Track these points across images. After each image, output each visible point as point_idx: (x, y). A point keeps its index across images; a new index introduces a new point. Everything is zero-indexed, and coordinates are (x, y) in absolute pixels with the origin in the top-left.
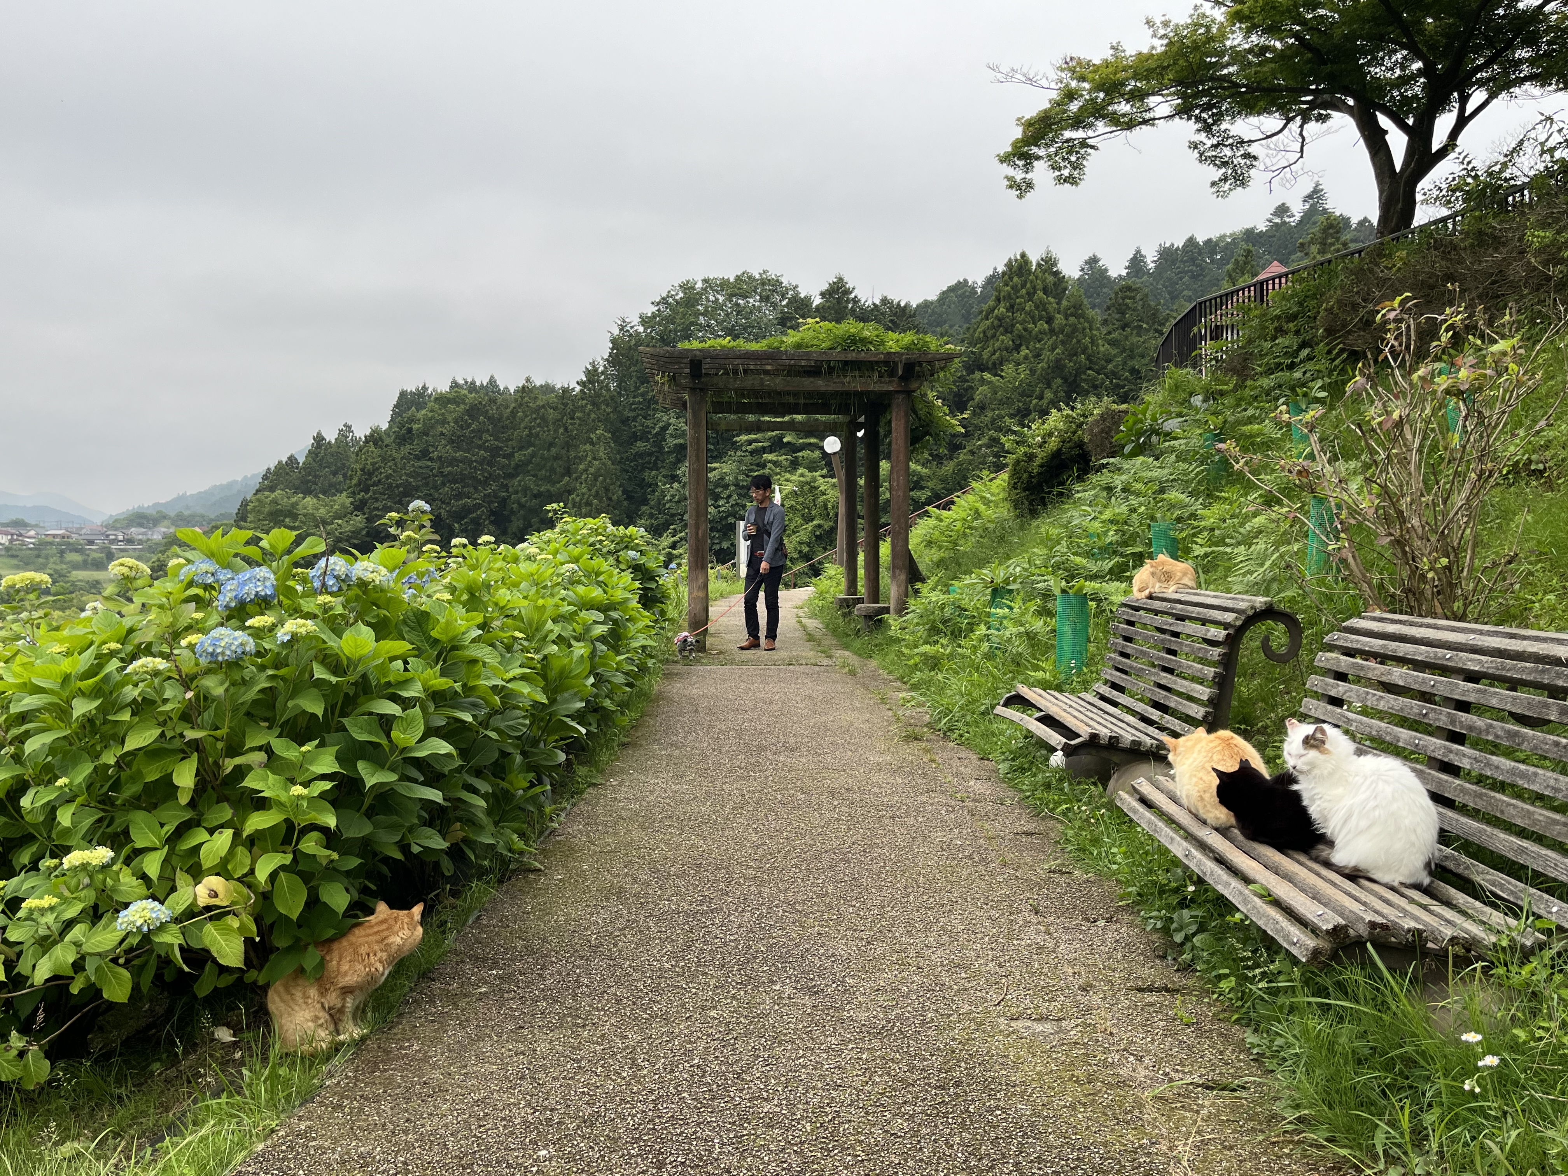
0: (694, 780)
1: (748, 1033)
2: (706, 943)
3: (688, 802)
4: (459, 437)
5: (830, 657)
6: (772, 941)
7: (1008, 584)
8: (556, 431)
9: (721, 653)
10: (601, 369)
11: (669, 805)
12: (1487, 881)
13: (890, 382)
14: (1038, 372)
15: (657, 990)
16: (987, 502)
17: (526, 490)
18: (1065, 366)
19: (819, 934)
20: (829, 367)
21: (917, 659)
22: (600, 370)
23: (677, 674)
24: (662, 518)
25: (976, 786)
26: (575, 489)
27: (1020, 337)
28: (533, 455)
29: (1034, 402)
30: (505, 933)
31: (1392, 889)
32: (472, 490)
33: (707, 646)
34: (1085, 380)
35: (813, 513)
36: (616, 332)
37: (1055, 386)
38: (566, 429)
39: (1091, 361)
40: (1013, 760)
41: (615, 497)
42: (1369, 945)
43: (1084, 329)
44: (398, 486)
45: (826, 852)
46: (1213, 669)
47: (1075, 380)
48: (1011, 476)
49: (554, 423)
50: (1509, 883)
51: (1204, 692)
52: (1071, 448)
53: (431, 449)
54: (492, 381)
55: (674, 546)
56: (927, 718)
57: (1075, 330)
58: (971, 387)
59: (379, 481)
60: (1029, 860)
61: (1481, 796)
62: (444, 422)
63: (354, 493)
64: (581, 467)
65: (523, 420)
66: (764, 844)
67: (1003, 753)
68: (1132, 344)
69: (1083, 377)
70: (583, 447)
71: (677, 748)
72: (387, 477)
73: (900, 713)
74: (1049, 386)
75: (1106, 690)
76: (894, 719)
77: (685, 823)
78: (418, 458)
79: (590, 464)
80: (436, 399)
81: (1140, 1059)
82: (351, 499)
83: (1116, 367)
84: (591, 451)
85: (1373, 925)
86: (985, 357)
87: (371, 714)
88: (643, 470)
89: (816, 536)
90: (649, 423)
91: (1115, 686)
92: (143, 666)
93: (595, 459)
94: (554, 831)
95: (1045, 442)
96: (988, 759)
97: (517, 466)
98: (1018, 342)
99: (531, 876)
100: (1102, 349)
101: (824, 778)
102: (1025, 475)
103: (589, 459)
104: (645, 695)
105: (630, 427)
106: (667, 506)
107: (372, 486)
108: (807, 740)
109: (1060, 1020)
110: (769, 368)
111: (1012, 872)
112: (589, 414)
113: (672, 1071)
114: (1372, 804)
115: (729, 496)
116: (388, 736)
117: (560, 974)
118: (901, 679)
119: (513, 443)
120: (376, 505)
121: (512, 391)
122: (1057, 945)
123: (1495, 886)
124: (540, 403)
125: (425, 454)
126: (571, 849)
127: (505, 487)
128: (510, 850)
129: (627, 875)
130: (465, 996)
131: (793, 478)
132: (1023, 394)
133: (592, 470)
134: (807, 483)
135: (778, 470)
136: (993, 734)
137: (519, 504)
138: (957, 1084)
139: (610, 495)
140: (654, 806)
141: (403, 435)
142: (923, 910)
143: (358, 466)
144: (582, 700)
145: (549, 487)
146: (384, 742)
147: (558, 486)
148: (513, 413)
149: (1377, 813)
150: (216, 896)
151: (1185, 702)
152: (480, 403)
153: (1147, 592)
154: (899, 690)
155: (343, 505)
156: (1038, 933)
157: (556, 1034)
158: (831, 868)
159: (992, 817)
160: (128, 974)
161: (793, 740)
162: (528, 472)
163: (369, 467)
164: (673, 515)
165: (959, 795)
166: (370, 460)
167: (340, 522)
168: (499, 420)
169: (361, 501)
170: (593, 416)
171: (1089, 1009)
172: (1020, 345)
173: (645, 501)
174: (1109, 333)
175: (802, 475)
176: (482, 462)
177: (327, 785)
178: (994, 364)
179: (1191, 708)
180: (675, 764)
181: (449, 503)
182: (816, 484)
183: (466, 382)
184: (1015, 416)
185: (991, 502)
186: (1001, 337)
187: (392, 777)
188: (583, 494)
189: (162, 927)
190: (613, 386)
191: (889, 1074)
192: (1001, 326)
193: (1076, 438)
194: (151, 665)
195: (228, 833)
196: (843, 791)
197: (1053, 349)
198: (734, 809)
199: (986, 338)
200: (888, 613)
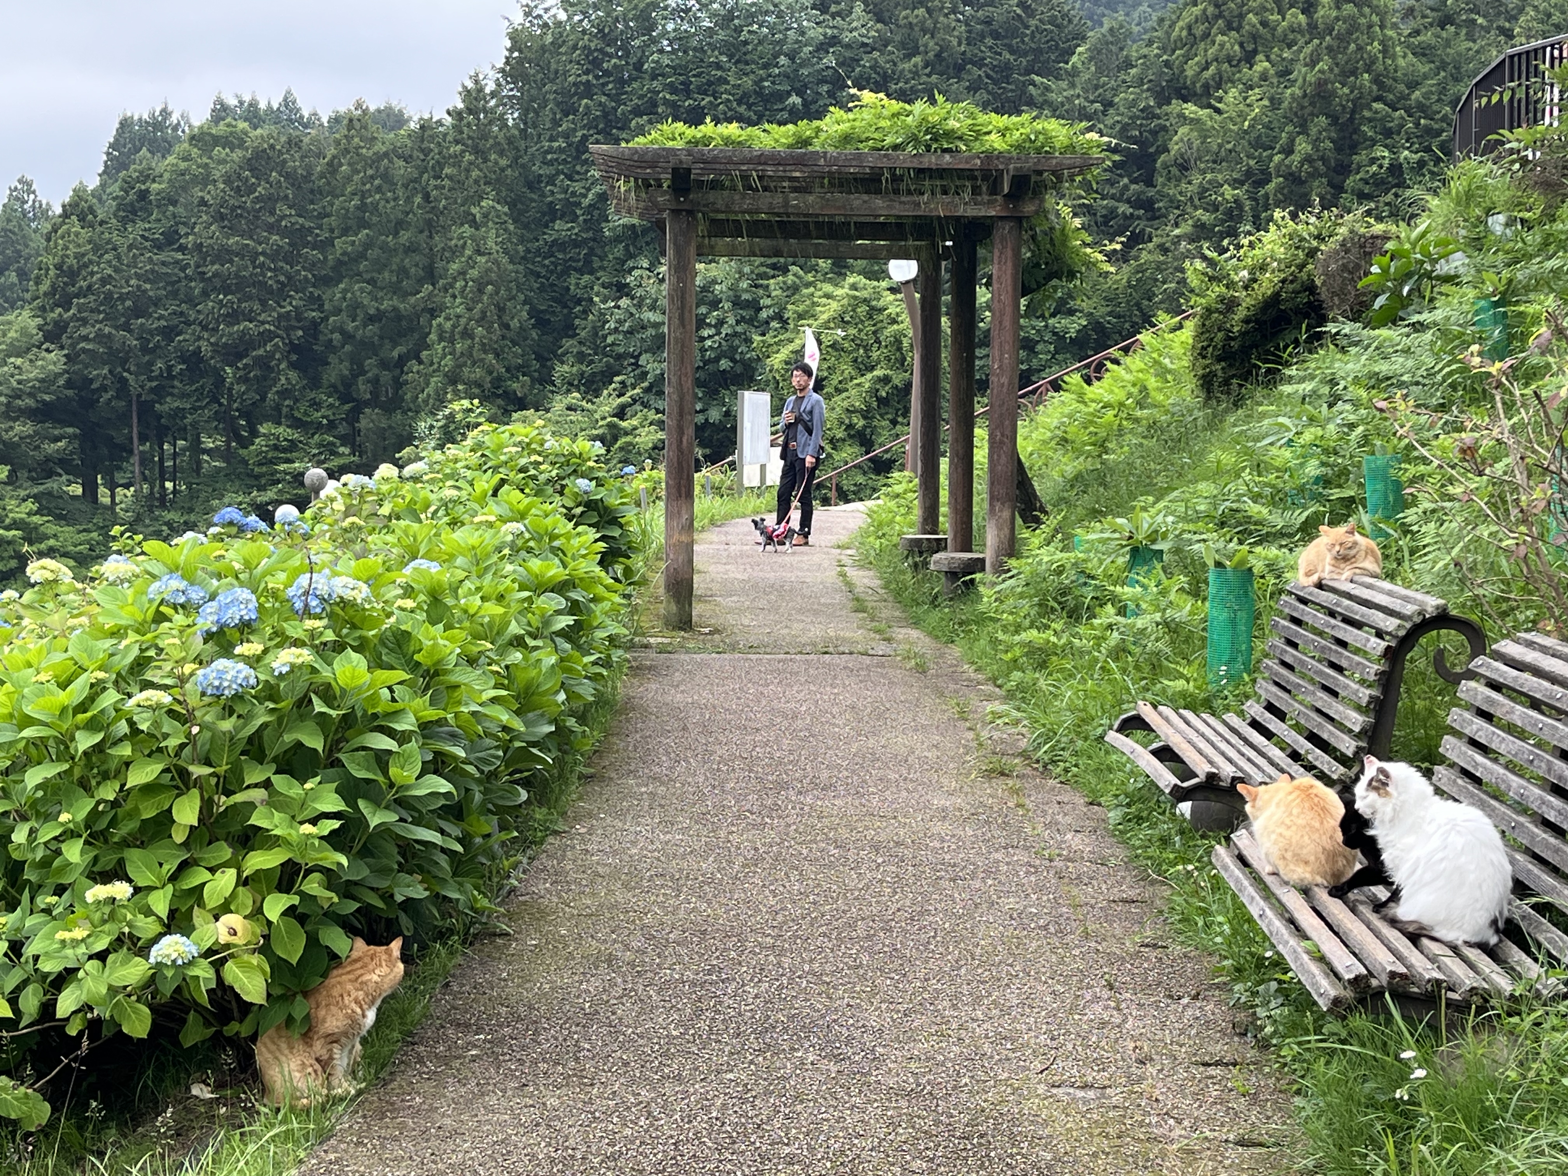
0: (689, 828)
1: (767, 1093)
2: (717, 1012)
3: (683, 857)
4: (233, 209)
5: (889, 640)
6: (793, 1012)
7: (1154, 542)
8: (409, 200)
9: (716, 631)
10: (490, 87)
11: (658, 859)
13: (989, 202)
14: (1285, 105)
15: (666, 1054)
16: (1162, 372)
17: (355, 307)
18: (1333, 93)
19: (848, 1005)
20: (893, 175)
21: (1017, 651)
22: (487, 90)
23: (650, 668)
24: (600, 363)
25: (1074, 841)
26: (442, 308)
27: (1255, 37)
28: (368, 245)
29: (1277, 158)
30: (483, 999)
32: (257, 307)
33: (694, 619)
34: (1370, 120)
35: (875, 355)
36: (518, 18)
37: (1313, 131)
38: (427, 197)
39: (1381, 85)
40: (1128, 805)
41: (515, 324)
42: (1387, 995)
43: (1370, 26)
44: (122, 298)
45: (863, 919)
46: (1368, 692)
47: (1352, 119)
48: (1198, 337)
49: (403, 185)
51: (1356, 720)
52: (1296, 292)
53: (183, 230)
54: (288, 102)
55: (621, 413)
56: (1023, 744)
57: (1354, 27)
58: (1164, 128)
59: (89, 287)
60: (1118, 932)
62: (205, 180)
63: (43, 309)
64: (454, 267)
65: (349, 179)
66: (784, 909)
67: (1116, 796)
68: (1460, 54)
69: (1367, 114)
70: (456, 231)
71: (662, 783)
72: (104, 281)
73: (985, 734)
74: (1304, 129)
75: (1258, 712)
76: (974, 744)
77: (681, 882)
78: (159, 247)
79: (471, 263)
80: (193, 138)
81: (1179, 1122)
82: (39, 321)
83: (1426, 95)
84: (472, 238)
85: (1392, 974)
86: (1189, 73)
87: (364, 748)
88: (566, 272)
89: (880, 400)
90: (577, 187)
91: (1270, 708)
92: (147, 699)
93: (479, 252)
94: (513, 890)
95: (1255, 280)
96: (1099, 805)
97: (340, 263)
98: (1250, 47)
99: (499, 941)
100: (1401, 62)
101: (867, 828)
102: (1220, 335)
103: (468, 252)
104: (606, 703)
105: (543, 195)
106: (609, 340)
107: (77, 296)
108: (846, 773)
109: (1105, 1087)
110: (798, 174)
111: (1093, 944)
112: (468, 171)
113: (690, 1122)
114: (1440, 855)
115: (721, 322)
116: (385, 773)
117: (556, 1039)
118: (994, 680)
119: (333, 221)
120: (84, 331)
121: (325, 120)
122: (1125, 1021)
124: (380, 148)
125: (171, 239)
126: (540, 911)
127: (317, 302)
128: (472, 909)
129: (615, 941)
130: (457, 1058)
131: (839, 292)
132: (1258, 144)
133: (474, 273)
134: (865, 301)
135: (810, 277)
136: (1110, 770)
137: (343, 332)
138: (981, 1136)
139: (506, 318)
140: (639, 861)
141: (132, 204)
142: (975, 984)
143: (50, 260)
144: (550, 723)
145: (395, 302)
146: (381, 779)
147: (412, 300)
148: (333, 167)
149: (1443, 865)
150: (235, 934)
151: (1338, 733)
152: (272, 147)
153: (1315, 578)
154: (989, 698)
155: (24, 331)
156: (1106, 1008)
157: (564, 1090)
158: (869, 937)
159: (1086, 880)
160: (148, 1011)
161: (825, 775)
162: (359, 274)
163: (72, 261)
164: (619, 357)
165: (1046, 853)
166: (72, 249)
167: (19, 361)
168: (307, 178)
169: (56, 323)
170: (475, 173)
171: (1140, 1080)
172: (1255, 52)
173: (569, 330)
174: (1417, 32)
175: (854, 287)
176: (275, 255)
177: (336, 824)
178: (1206, 86)
179: (1343, 741)
180: (662, 806)
181: (215, 330)
182: (881, 304)
183: (241, 103)
184: (1242, 183)
185: (1170, 371)
186: (1219, 38)
187: (392, 817)
188: (458, 317)
189: (191, 963)
190: (512, 118)
191: (913, 1127)
192: (1220, 16)
193: (1303, 275)
194: (155, 699)
195: (232, 873)
196: (892, 844)
197: (1313, 64)
198: (744, 866)
199: (1192, 41)
200: (983, 569)
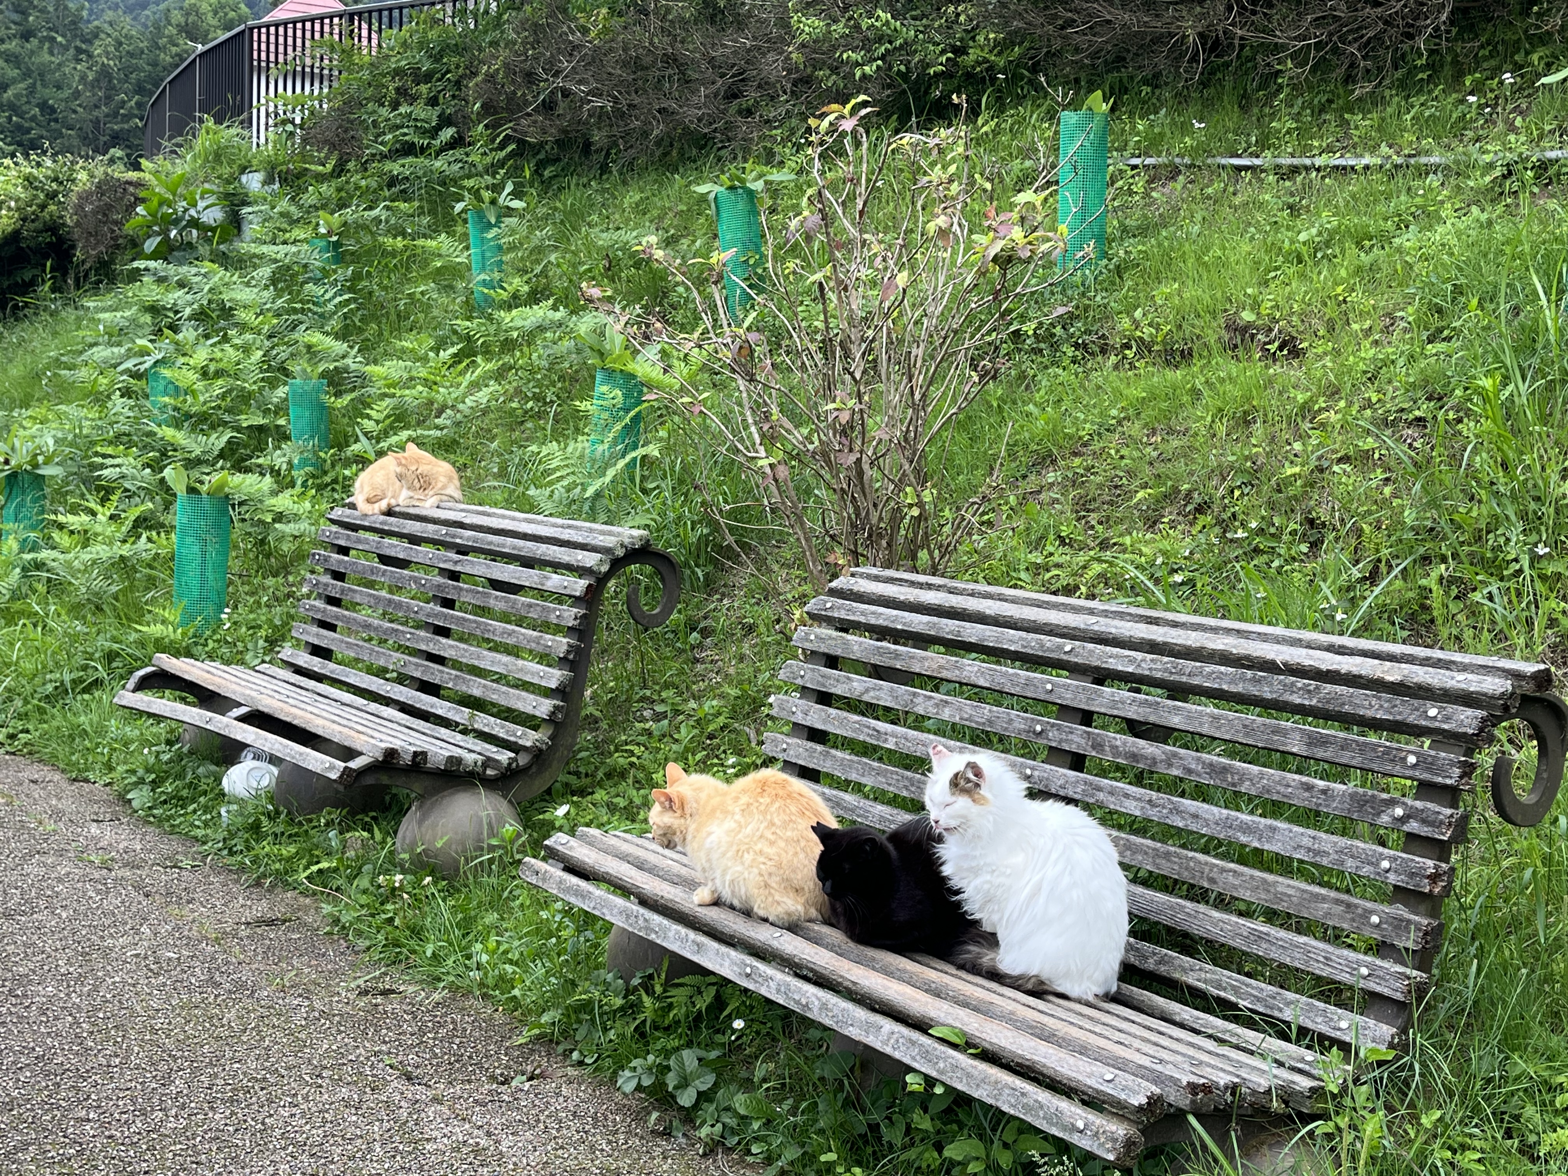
7: (36, 466)
12: (1205, 982)
25: (107, 836)
31: (1088, 1004)
40: (156, 783)
42: (1192, 1120)
46: (562, 640)
50: (1247, 985)
51: (548, 675)
61: (1167, 855)
67: (131, 772)
75: (305, 660)
85: (1193, 1088)
91: (318, 651)
123: (1225, 989)
151: (507, 689)
153: (383, 504)
159: (183, 895)
165: (92, 857)
179: (522, 698)
